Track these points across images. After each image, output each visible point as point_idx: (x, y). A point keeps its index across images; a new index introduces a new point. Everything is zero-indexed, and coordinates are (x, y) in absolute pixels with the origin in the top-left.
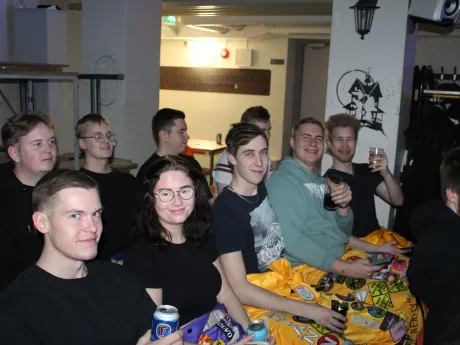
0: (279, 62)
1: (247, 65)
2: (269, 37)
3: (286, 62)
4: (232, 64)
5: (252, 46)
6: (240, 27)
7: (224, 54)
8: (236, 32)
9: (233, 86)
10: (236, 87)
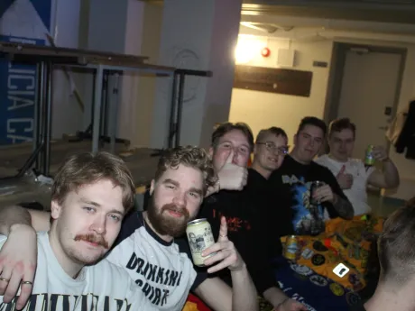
0: (322, 65)
1: (289, 65)
2: (317, 40)
3: (329, 65)
4: (273, 63)
5: (295, 47)
6: (289, 28)
7: (265, 52)
8: (284, 32)
9: (272, 85)
10: (275, 86)
